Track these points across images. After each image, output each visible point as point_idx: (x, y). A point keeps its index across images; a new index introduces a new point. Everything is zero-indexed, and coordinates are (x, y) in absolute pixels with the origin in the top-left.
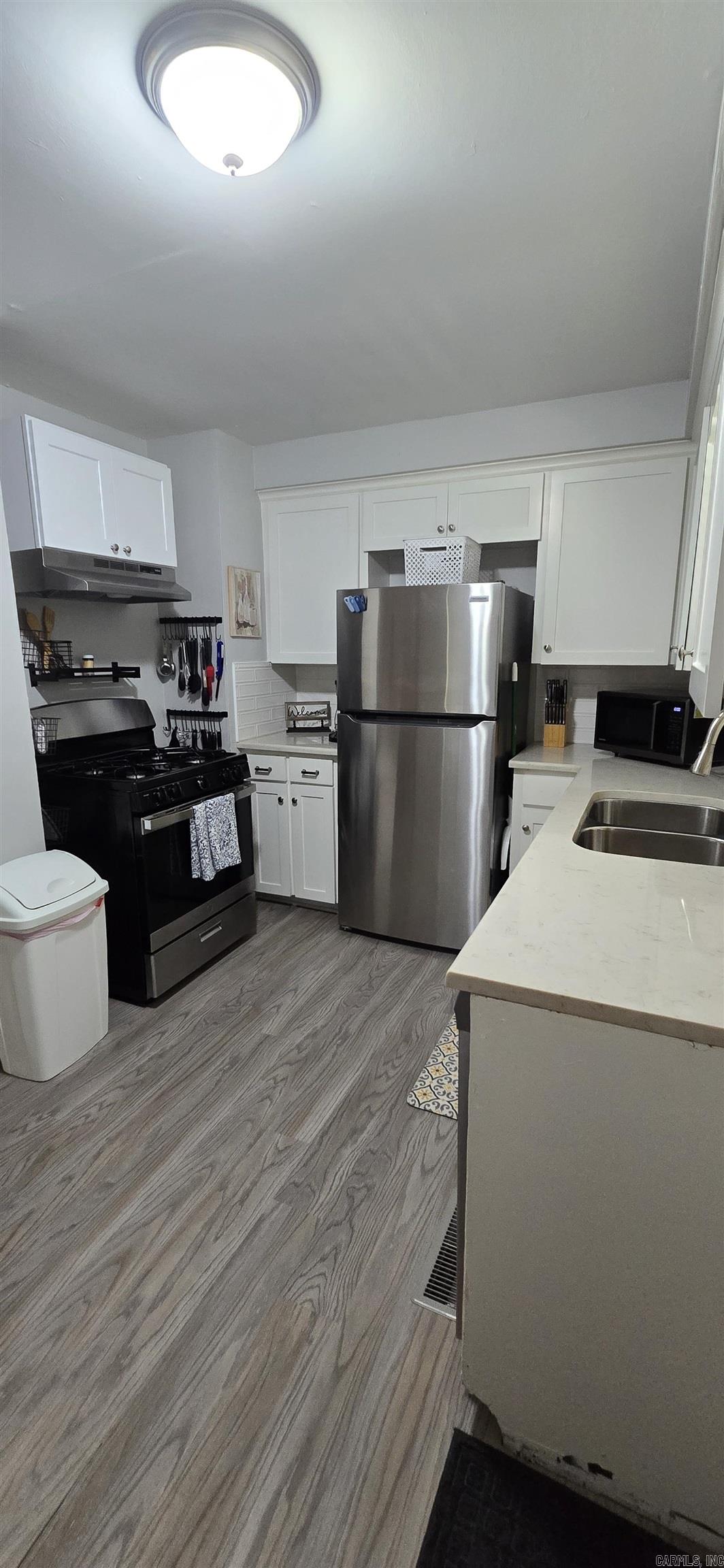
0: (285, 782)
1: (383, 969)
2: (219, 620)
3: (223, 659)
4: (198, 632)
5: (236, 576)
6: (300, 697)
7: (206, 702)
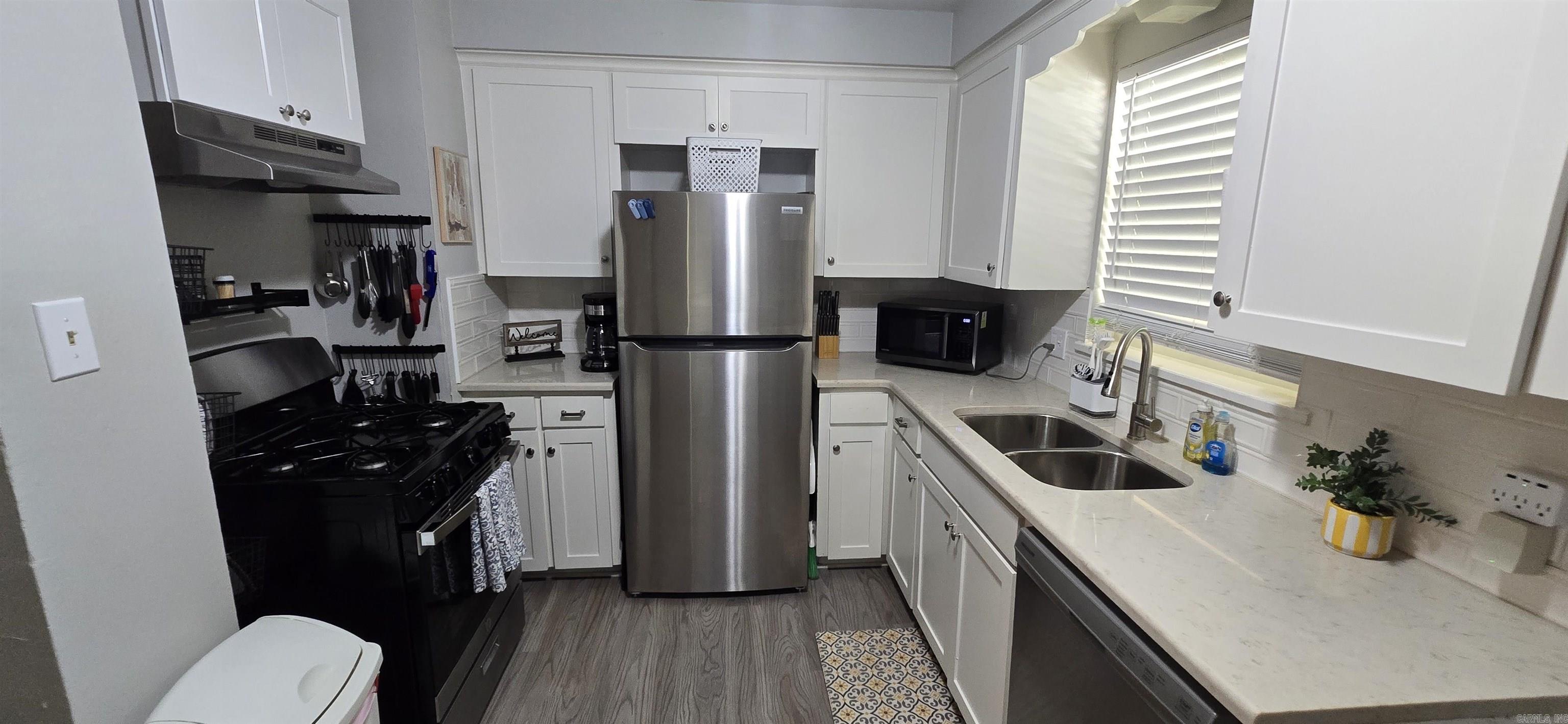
0: (534, 429)
1: (712, 635)
2: (427, 221)
3: (436, 273)
4: (392, 238)
5: (444, 161)
6: (514, 316)
7: (408, 330)
